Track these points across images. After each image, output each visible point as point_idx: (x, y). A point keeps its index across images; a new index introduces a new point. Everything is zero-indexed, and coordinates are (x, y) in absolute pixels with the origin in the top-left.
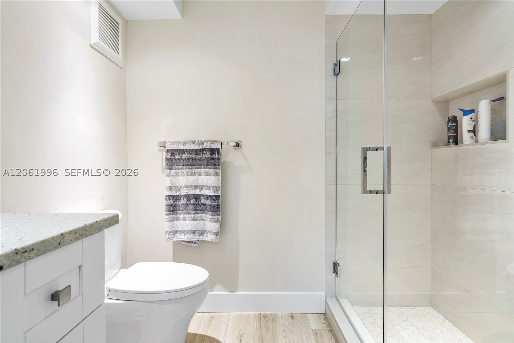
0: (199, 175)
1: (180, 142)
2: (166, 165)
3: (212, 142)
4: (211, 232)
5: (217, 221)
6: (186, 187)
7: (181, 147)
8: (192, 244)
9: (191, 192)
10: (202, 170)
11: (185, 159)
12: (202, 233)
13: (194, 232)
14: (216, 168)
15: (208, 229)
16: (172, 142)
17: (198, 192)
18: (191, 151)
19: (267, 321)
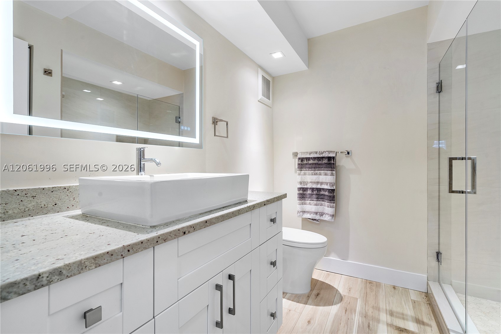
0: (320, 175)
1: (307, 153)
2: (298, 168)
3: (329, 152)
4: (328, 214)
5: (333, 207)
6: (311, 182)
7: (308, 156)
8: (315, 221)
9: (314, 186)
10: (323, 172)
11: (311, 164)
12: (322, 214)
13: (316, 213)
14: (332, 170)
15: (326, 212)
16: (301, 153)
17: (319, 186)
18: (314, 158)
19: (372, 285)
